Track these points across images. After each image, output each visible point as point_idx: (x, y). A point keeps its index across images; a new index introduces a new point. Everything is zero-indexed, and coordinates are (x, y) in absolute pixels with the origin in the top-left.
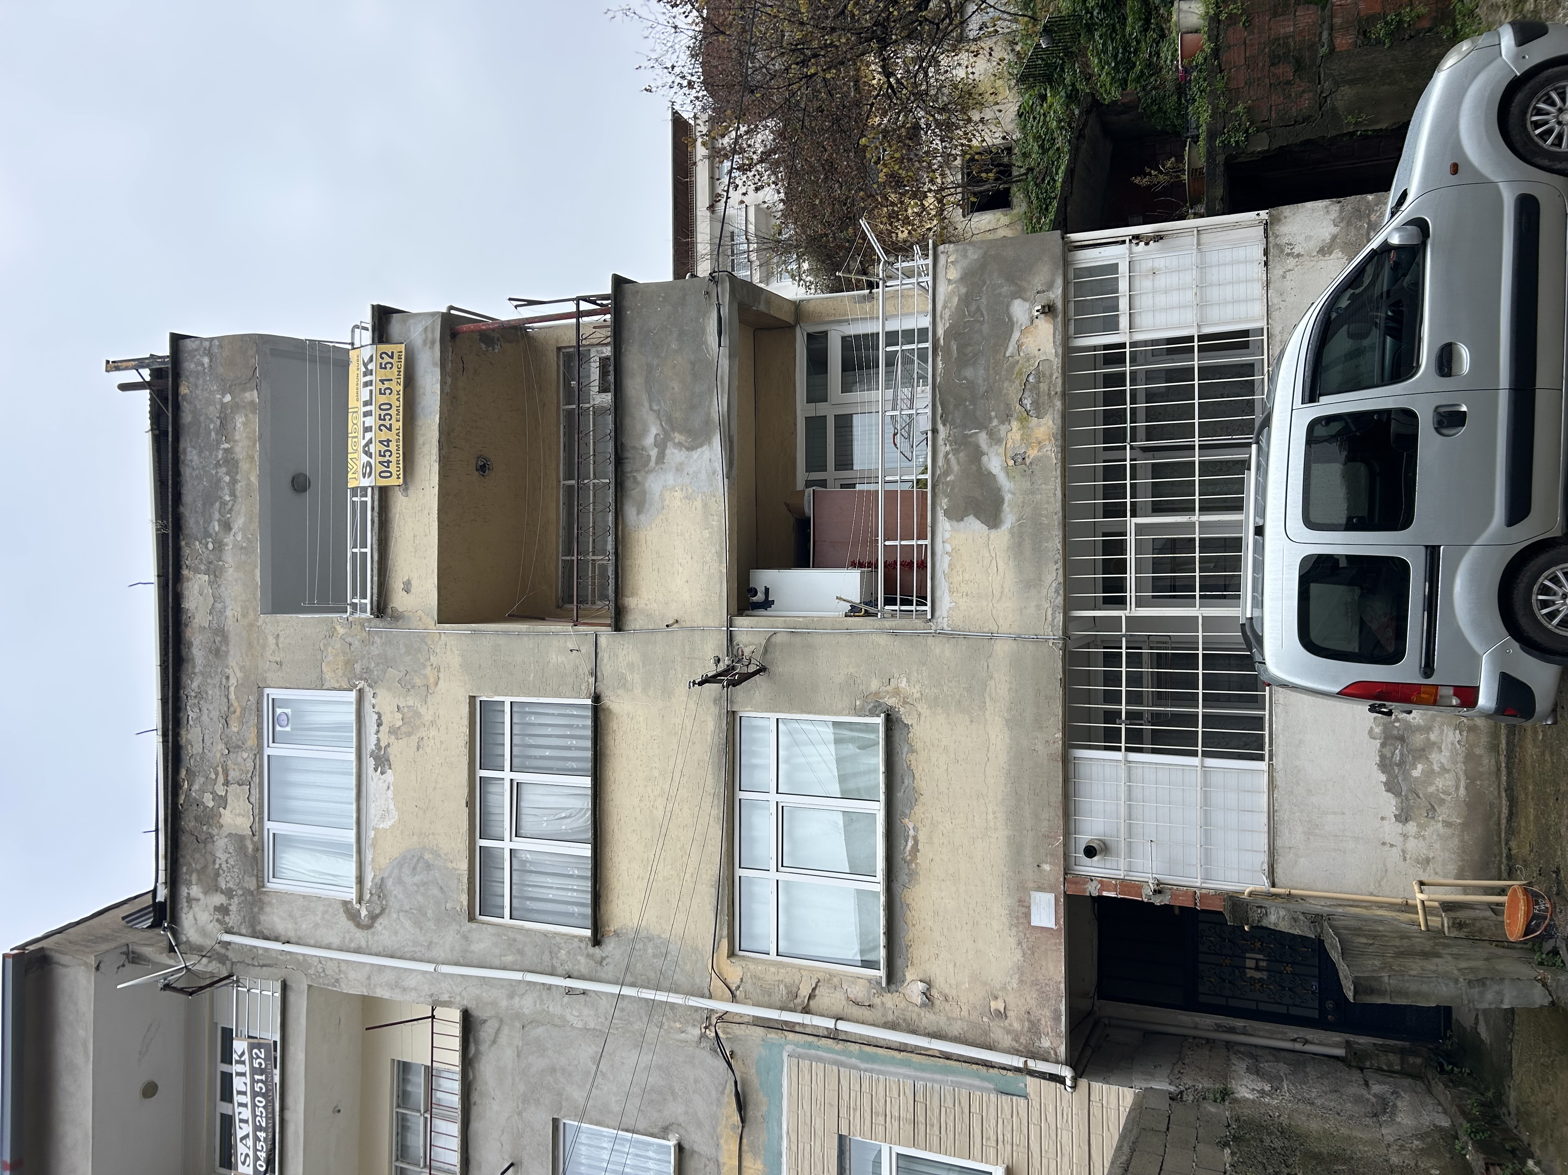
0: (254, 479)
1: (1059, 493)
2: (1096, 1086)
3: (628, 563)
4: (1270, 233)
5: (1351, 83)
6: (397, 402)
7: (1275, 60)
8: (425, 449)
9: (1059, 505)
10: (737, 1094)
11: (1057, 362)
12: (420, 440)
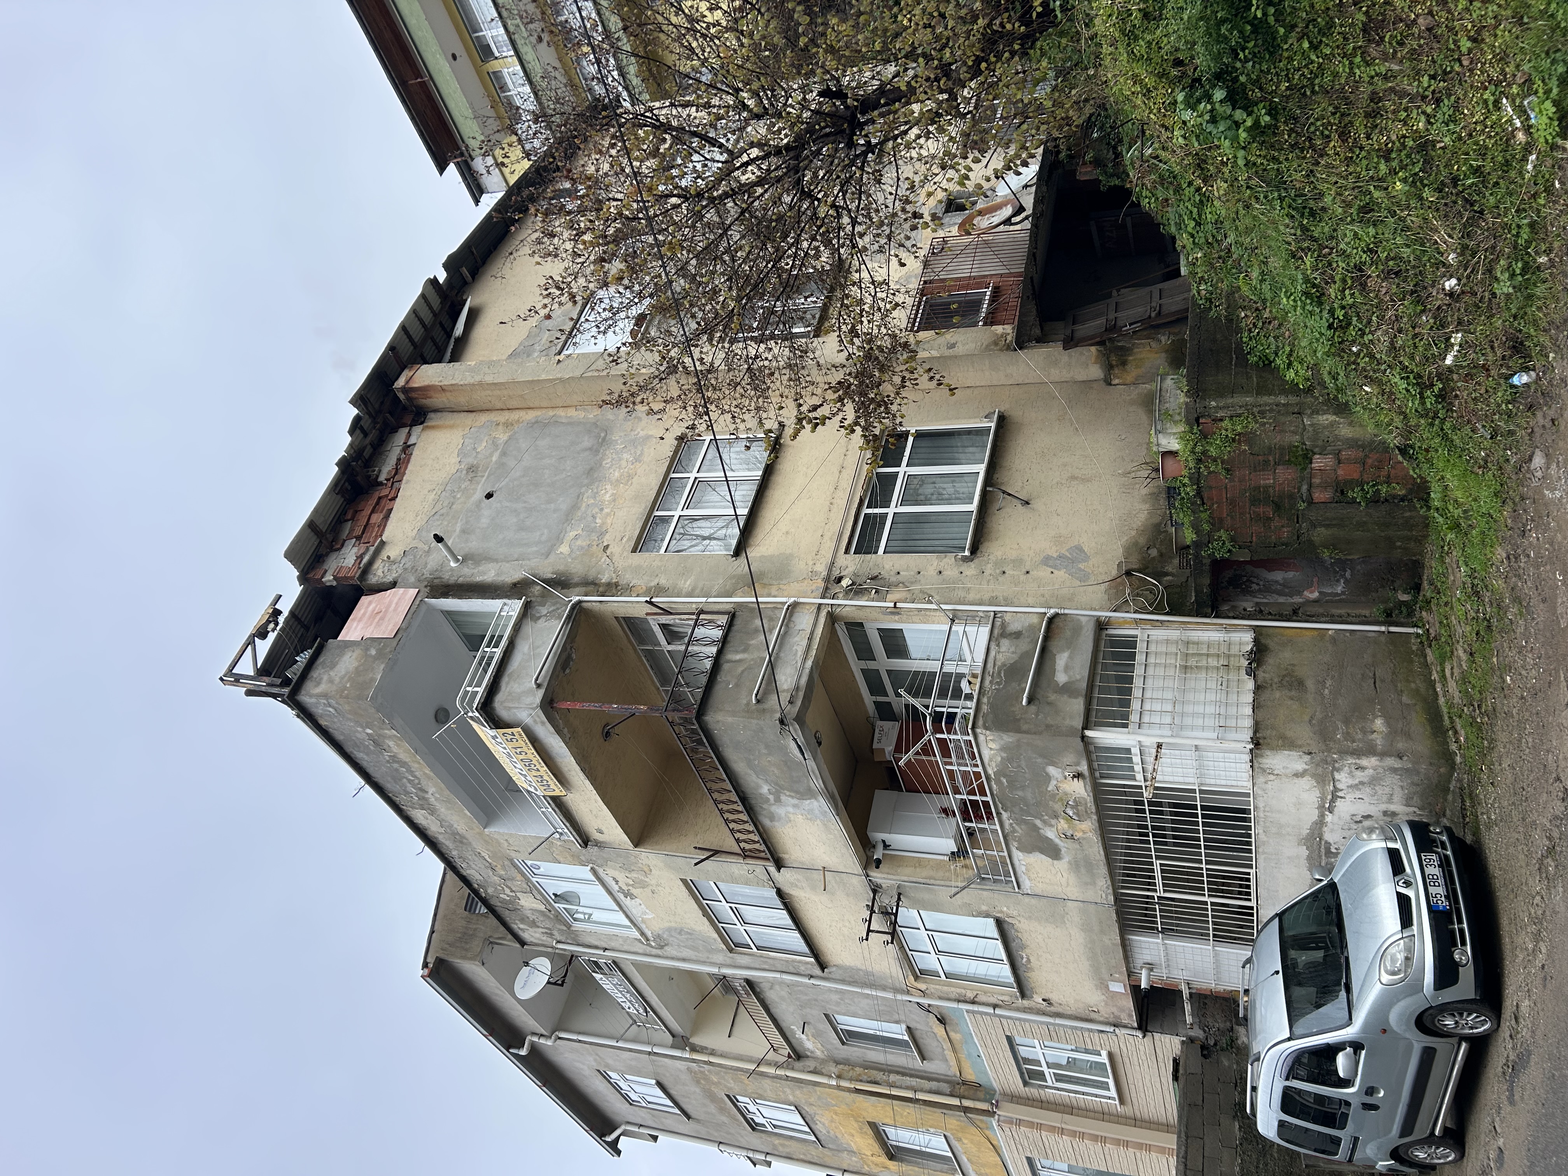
0: (427, 771)
1: (1102, 853)
2: (1157, 1036)
3: (774, 841)
4: (1256, 765)
5: (1327, 526)
6: (536, 759)
7: (1254, 501)
8: (573, 773)
9: (1103, 858)
10: (938, 1019)
11: (1090, 800)
12: (565, 769)
